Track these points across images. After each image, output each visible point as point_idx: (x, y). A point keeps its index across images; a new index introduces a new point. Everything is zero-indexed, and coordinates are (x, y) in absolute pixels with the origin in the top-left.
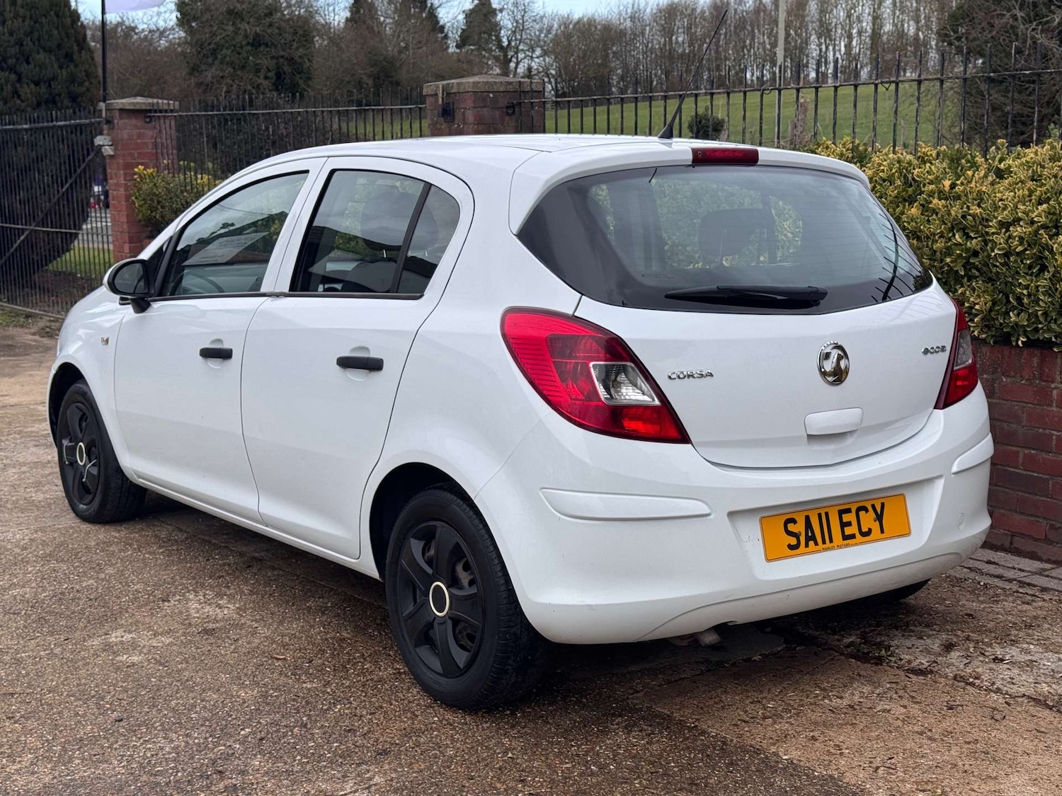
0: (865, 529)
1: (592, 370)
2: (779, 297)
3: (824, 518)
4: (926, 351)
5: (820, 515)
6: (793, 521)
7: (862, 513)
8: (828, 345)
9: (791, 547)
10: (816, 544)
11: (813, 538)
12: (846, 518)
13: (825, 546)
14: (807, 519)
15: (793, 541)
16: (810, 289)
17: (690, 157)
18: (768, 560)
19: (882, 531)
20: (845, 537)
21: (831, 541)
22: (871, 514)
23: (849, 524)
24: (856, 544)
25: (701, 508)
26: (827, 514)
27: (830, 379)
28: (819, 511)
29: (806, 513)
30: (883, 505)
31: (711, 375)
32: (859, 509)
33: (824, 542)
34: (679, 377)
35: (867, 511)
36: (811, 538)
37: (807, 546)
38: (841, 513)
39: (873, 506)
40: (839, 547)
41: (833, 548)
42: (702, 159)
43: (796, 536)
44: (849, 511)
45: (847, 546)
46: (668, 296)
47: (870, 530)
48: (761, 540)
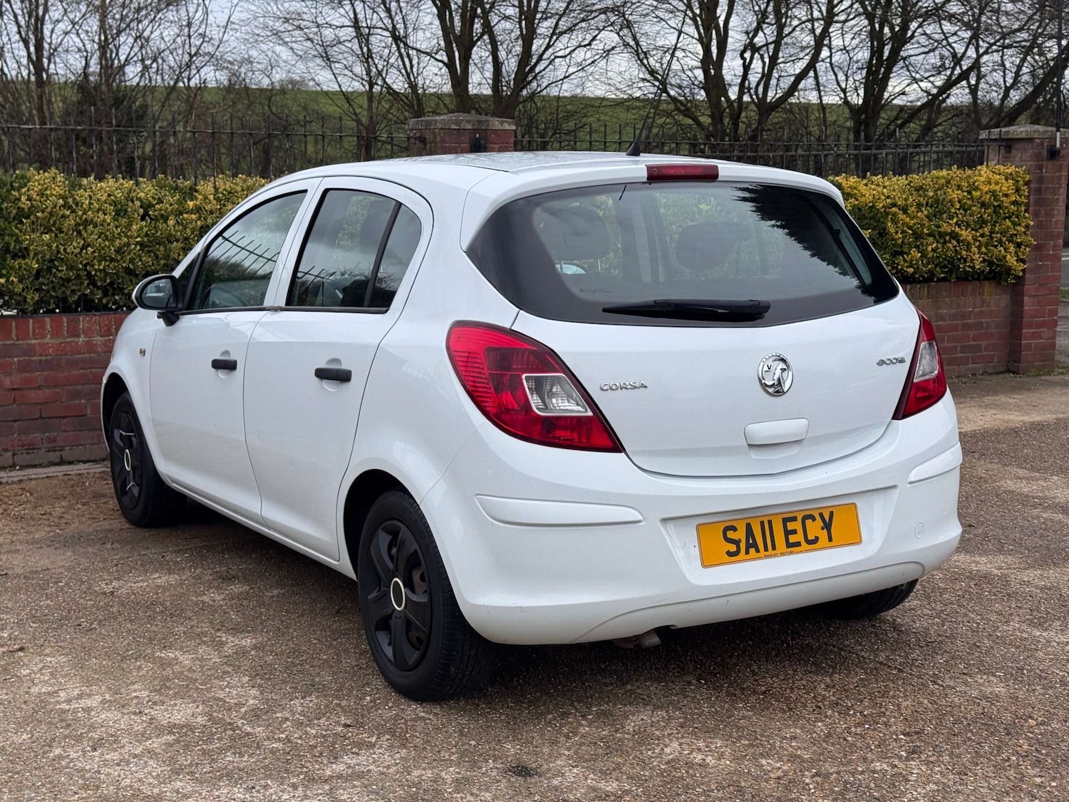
0: (811, 537)
1: (524, 381)
2: (719, 311)
3: (767, 526)
4: (881, 363)
5: (762, 523)
6: (734, 529)
7: (808, 522)
8: (770, 357)
9: (730, 554)
10: (758, 551)
11: (755, 546)
12: (791, 526)
13: (766, 553)
14: (749, 527)
15: (733, 548)
16: (751, 303)
17: (644, 174)
18: (704, 566)
19: (830, 539)
20: (789, 545)
21: (774, 548)
22: (819, 523)
23: (794, 532)
24: (801, 552)
25: (634, 515)
26: (770, 522)
27: (771, 390)
28: (762, 519)
29: (748, 521)
30: (832, 513)
31: (646, 387)
32: (805, 518)
33: (766, 549)
34: (611, 389)
35: (814, 519)
36: (752, 545)
37: (747, 552)
38: (785, 521)
39: (821, 515)
40: (782, 554)
41: (776, 555)
42: (657, 176)
43: (737, 543)
44: (794, 519)
45: (792, 553)
46: (605, 310)
47: (817, 539)
48: (697, 546)
